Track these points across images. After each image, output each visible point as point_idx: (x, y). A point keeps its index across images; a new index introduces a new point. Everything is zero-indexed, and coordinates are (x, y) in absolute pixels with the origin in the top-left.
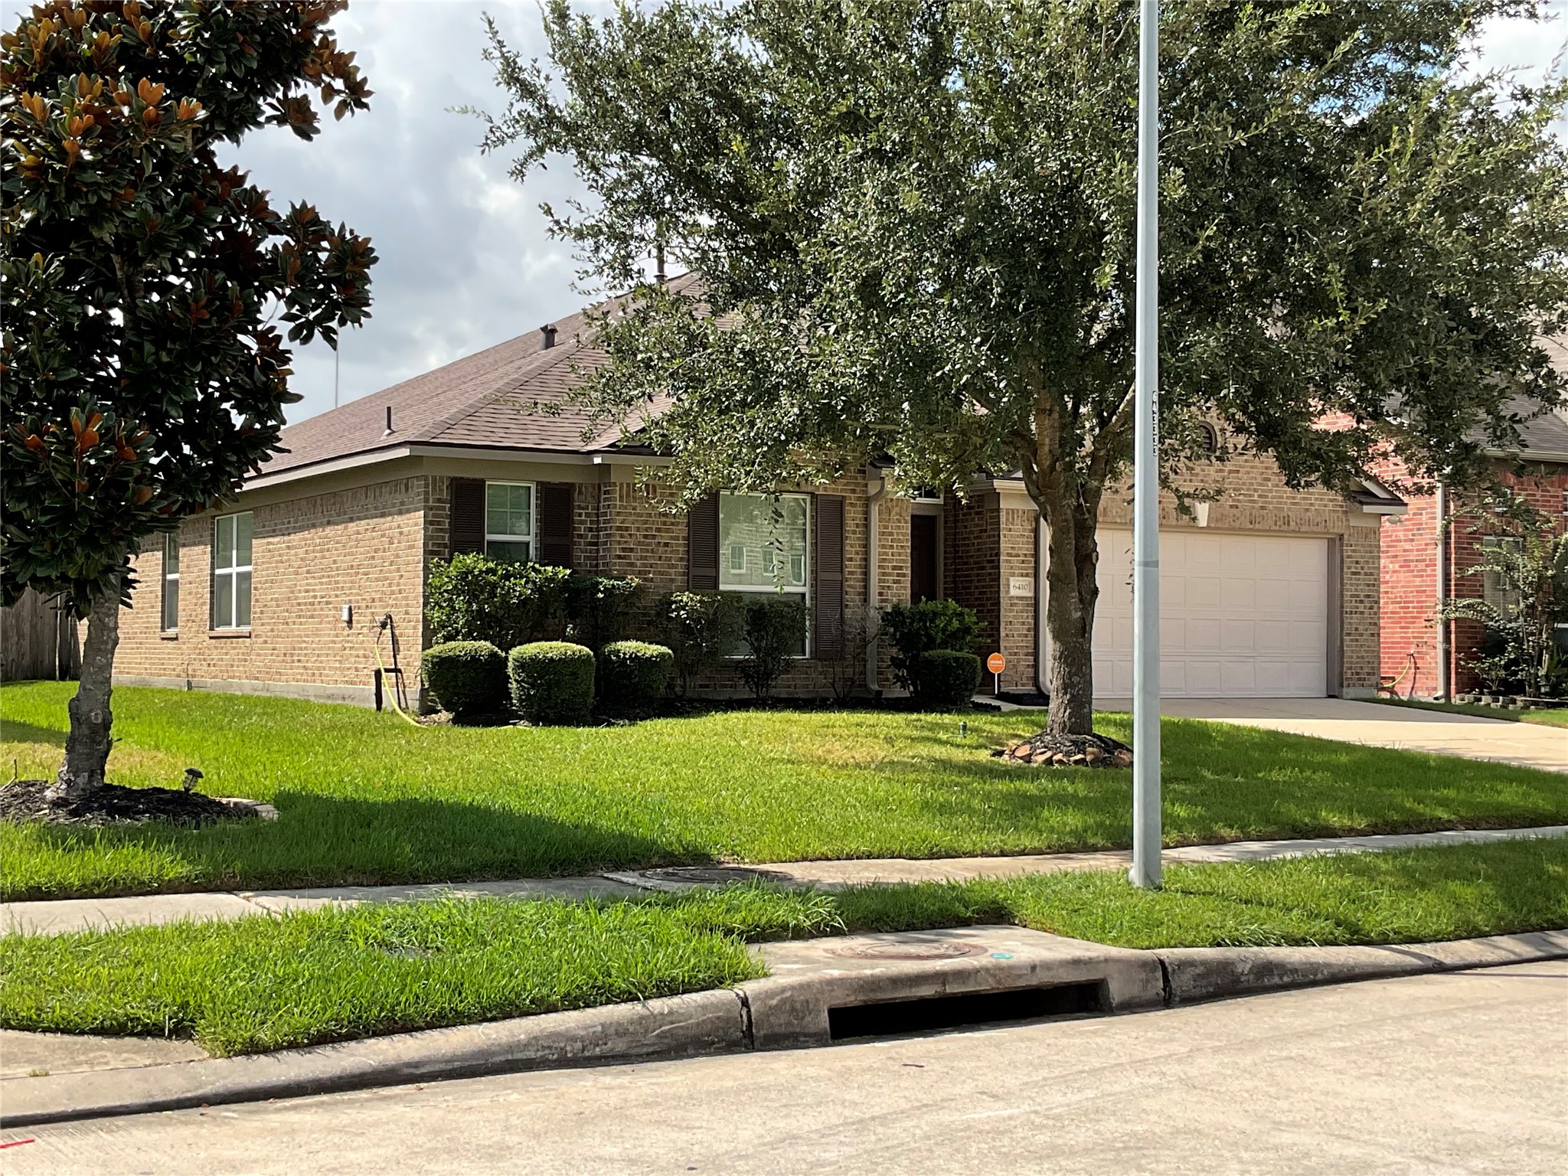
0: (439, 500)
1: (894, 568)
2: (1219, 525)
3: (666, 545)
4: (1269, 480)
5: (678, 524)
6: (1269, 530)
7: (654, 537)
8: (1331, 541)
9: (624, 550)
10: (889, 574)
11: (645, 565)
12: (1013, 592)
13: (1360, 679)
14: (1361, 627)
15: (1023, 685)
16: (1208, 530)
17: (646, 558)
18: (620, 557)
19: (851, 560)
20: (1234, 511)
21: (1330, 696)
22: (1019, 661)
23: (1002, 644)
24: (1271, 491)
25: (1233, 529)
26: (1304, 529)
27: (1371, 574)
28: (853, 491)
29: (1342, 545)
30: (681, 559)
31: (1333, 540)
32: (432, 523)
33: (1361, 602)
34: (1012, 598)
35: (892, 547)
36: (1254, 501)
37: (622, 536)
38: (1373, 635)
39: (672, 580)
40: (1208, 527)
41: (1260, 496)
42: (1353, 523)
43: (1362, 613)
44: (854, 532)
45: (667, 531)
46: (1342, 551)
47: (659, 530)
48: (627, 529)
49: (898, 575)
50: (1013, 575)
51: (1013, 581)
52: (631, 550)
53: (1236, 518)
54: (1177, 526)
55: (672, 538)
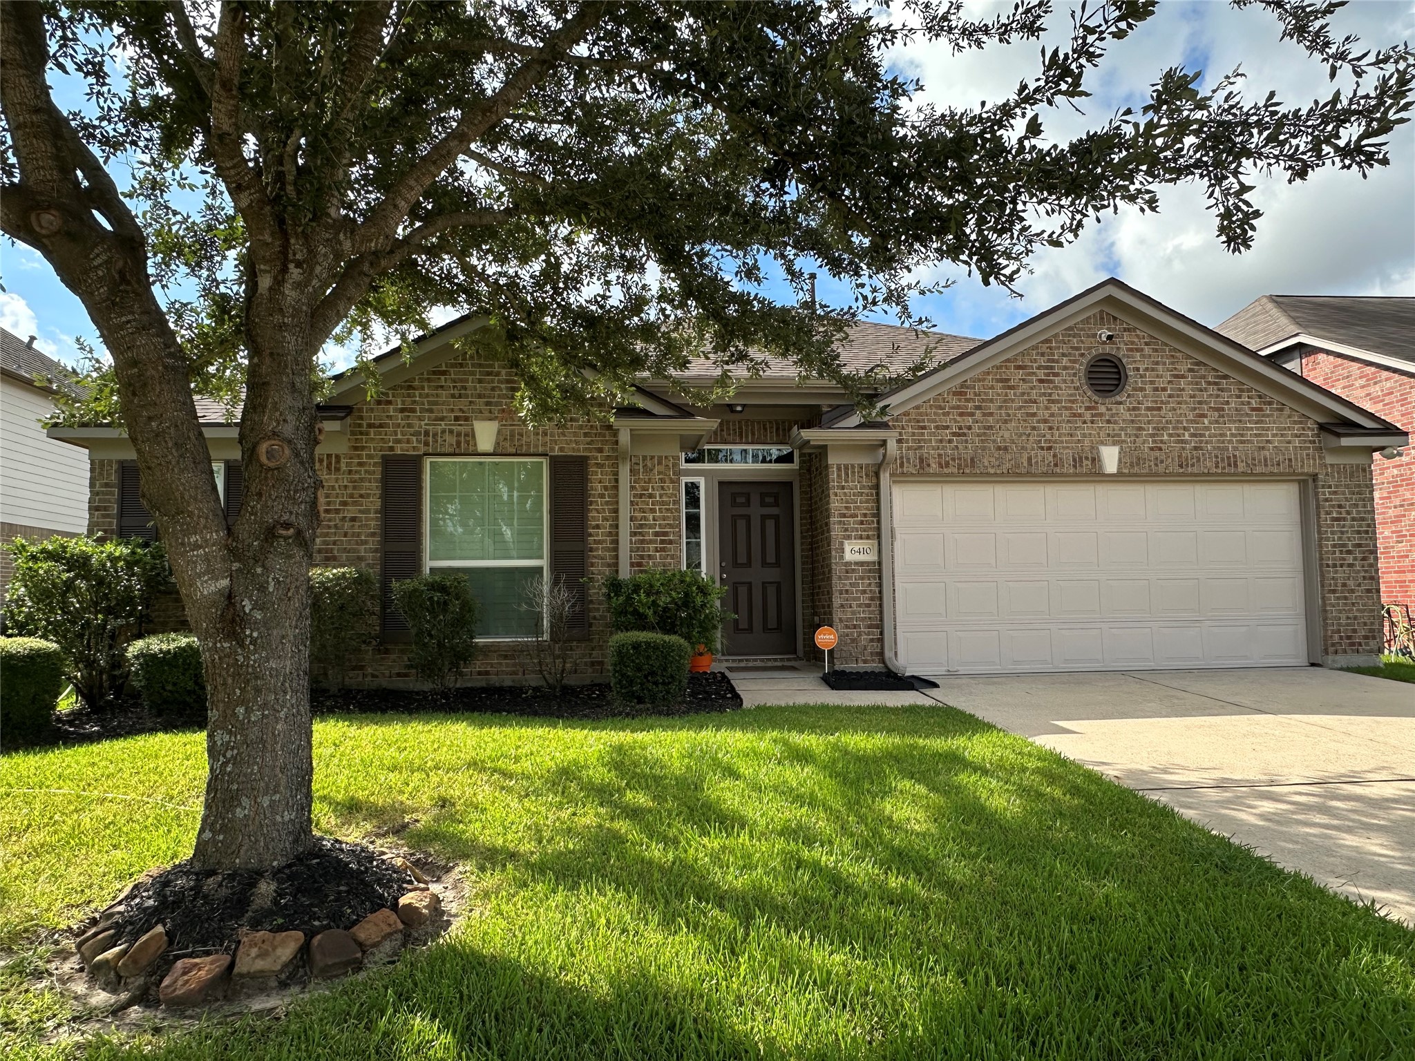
0: (107, 485)
1: (657, 534)
2: (1136, 470)
3: (353, 519)
4: (1204, 416)
5: (368, 495)
6: (1209, 474)
7: (337, 511)
8: (1303, 484)
10: (651, 542)
12: (848, 557)
13: (1353, 644)
14: (1351, 583)
15: (865, 662)
16: (1119, 478)
19: (598, 527)
20: (1157, 453)
21: (1313, 665)
22: (860, 634)
23: (836, 618)
24: (1208, 429)
25: (1157, 475)
26: (1258, 470)
27: (1363, 519)
28: (600, 450)
29: (1316, 487)
30: (373, 535)
31: (1305, 481)
32: (97, 509)
33: (1349, 552)
34: (848, 564)
36: (1183, 442)
38: (1369, 591)
40: (1119, 473)
41: (1193, 435)
42: (1330, 460)
43: (1350, 565)
44: (602, 496)
45: (355, 503)
46: (1316, 494)
47: (344, 504)
49: (662, 542)
50: (849, 537)
51: (849, 545)
53: (1158, 461)
54: (1076, 475)
55: (360, 511)
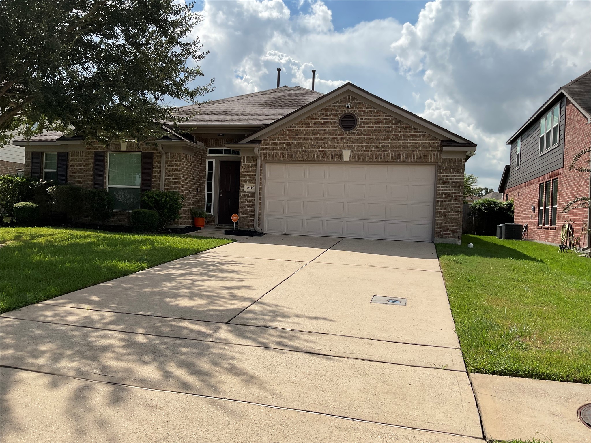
0: (29, 159)
1: (173, 179)
2: (357, 160)
3: (86, 171)
5: (90, 164)
6: (388, 162)
7: (82, 169)
9: (72, 173)
10: (171, 182)
11: (79, 178)
12: (246, 189)
13: (446, 234)
15: (248, 227)
16: (350, 162)
17: (79, 176)
18: (71, 176)
19: (155, 176)
20: (367, 153)
22: (247, 217)
23: (239, 211)
24: (390, 143)
25: (366, 161)
26: (410, 160)
27: (458, 182)
28: (157, 150)
29: (437, 168)
30: (91, 176)
31: (436, 165)
32: (27, 166)
33: (449, 196)
34: (245, 192)
35: (173, 171)
36: (378, 148)
37: (72, 169)
39: (88, 183)
40: (350, 161)
41: (383, 146)
42: (445, 156)
43: (449, 201)
44: (157, 166)
45: (87, 166)
46: (437, 171)
47: (84, 166)
48: (73, 166)
49: (175, 182)
50: (246, 183)
51: (246, 186)
52: (75, 173)
53: (366, 156)
54: (332, 161)
55: (89, 169)
